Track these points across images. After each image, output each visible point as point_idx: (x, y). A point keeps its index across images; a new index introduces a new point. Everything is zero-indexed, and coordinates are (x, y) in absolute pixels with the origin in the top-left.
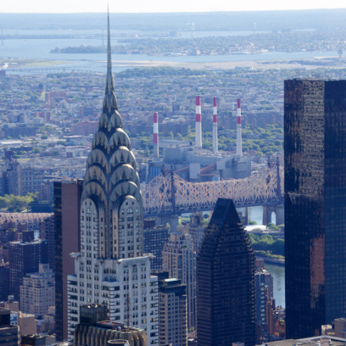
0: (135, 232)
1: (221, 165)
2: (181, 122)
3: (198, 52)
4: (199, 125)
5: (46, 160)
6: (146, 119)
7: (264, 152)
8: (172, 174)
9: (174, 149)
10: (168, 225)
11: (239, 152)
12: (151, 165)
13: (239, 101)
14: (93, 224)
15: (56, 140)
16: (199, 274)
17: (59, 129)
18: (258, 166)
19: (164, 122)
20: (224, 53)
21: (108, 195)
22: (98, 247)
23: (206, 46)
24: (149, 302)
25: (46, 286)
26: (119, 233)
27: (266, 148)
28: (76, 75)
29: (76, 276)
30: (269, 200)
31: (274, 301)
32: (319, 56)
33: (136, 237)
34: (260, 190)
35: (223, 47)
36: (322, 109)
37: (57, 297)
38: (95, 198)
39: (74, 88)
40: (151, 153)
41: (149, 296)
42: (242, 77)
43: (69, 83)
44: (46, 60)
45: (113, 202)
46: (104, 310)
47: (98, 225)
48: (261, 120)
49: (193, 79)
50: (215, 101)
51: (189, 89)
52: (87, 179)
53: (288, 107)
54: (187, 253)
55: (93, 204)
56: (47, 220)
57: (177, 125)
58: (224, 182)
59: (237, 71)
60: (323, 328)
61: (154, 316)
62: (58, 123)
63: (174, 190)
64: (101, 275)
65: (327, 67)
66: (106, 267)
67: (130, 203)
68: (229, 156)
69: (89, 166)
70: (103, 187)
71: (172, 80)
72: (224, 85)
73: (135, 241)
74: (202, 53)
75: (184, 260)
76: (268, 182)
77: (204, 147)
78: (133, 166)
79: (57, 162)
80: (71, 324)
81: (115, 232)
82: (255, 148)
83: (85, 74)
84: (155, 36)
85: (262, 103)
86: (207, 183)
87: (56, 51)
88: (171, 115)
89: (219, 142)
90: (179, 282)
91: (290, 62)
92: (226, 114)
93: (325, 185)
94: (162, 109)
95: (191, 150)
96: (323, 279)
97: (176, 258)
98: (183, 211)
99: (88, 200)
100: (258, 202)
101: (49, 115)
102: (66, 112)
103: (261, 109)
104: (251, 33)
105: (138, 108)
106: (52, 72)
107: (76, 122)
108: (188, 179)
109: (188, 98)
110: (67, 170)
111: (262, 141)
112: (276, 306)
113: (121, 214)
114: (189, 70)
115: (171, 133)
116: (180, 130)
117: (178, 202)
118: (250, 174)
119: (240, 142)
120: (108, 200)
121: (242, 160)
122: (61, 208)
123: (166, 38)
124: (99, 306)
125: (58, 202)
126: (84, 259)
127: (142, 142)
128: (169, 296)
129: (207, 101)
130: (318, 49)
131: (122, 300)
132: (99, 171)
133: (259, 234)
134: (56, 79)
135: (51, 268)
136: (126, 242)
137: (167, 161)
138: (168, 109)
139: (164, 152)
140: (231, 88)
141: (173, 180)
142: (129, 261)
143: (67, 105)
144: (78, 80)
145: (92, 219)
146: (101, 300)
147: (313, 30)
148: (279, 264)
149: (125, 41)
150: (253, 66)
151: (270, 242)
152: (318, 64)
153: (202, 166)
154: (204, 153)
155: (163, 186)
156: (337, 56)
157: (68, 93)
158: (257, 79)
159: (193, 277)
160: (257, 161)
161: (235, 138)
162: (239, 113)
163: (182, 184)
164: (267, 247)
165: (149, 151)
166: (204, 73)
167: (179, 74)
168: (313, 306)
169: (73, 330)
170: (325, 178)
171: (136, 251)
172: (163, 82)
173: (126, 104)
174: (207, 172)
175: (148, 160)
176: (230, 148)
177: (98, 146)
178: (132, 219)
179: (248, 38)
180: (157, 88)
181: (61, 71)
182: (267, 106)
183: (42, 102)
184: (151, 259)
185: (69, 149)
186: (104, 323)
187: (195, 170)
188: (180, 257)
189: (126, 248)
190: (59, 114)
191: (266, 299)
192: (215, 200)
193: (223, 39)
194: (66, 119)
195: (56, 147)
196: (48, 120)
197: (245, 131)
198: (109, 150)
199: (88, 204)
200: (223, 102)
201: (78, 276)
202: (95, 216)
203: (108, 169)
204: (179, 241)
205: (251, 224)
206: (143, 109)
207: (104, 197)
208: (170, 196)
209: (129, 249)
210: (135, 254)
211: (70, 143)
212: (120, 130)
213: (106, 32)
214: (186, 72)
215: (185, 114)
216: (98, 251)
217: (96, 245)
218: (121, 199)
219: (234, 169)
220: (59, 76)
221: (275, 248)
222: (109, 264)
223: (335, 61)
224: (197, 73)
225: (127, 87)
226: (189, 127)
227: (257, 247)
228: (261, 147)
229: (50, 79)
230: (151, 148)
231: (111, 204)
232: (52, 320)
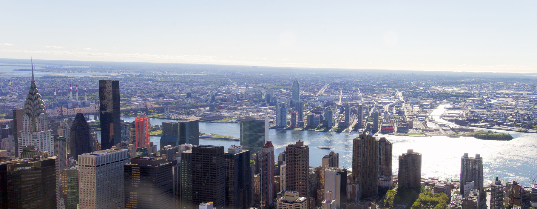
0: (44, 124)
1: (79, 104)
2: (65, 92)
3: (71, 72)
4: (71, 93)
5: (12, 103)
6: (52, 91)
7: (94, 100)
8: (61, 106)
9: (62, 99)
10: (60, 121)
11: (86, 100)
12: (54, 104)
13: (85, 86)
14: (28, 122)
15: (16, 97)
16: (71, 135)
17: (17, 94)
18: (92, 104)
19: (59, 92)
20: (80, 72)
21: (33, 113)
22: (30, 129)
23: (74, 70)
24: (50, 144)
25: (12, 142)
26: (38, 124)
27: (95, 99)
28: (24, 77)
29: (21, 138)
30: (96, 113)
31: (97, 141)
32: (112, 74)
33: (45, 125)
34: (93, 111)
35: (80, 71)
36: (112, 88)
37: (15, 144)
38: (28, 114)
39: (23, 81)
40: (54, 100)
41: (50, 142)
42: (87, 79)
43: (21, 80)
44: (11, 73)
45: (36, 115)
46: (33, 147)
47: (30, 122)
48: (93, 91)
49: (69, 79)
50: (77, 86)
51: (68, 82)
52: (25, 109)
53: (100, 88)
54: (67, 129)
55: (27, 116)
56: (11, 121)
57: (63, 93)
58: (80, 108)
59: (85, 77)
60: (113, 146)
61: (52, 148)
62: (16, 92)
63: (62, 111)
64: (31, 137)
65: (115, 77)
66: (33, 134)
67: (42, 115)
68: (82, 101)
69: (25, 105)
70: (32, 111)
71: (61, 80)
72: (80, 81)
73: (45, 126)
74: (72, 72)
75: (66, 131)
76: (96, 108)
77: (73, 99)
78: (43, 104)
79: (16, 104)
80: (20, 152)
81: (37, 125)
82: (91, 99)
83: (28, 77)
84: (55, 66)
85: (93, 86)
86: (74, 109)
87: (16, 70)
88: (61, 90)
89: (79, 97)
90: (63, 137)
91: (103, 75)
92: (81, 89)
93: (113, 108)
94: (58, 88)
95: (69, 99)
96: (113, 134)
97: (63, 131)
98: (66, 117)
99: (26, 115)
100: (92, 114)
101: (12, 89)
102: (20, 89)
103: (93, 88)
104: (90, 67)
105: (49, 88)
106: (14, 76)
107: (24, 91)
108: (68, 108)
109: (67, 85)
110: (20, 106)
111: (94, 97)
112: (98, 142)
113: (39, 118)
114: (68, 77)
115: (61, 95)
116: (64, 94)
117: (63, 114)
118: (90, 106)
119: (86, 97)
120: (34, 115)
121: (87, 102)
122: (16, 117)
123: (59, 67)
124: (30, 146)
125: (15, 116)
126: (25, 133)
127: (50, 97)
128: (60, 142)
129: (74, 85)
130: (112, 72)
131: (40, 144)
132: (29, 106)
133: (93, 122)
134: (15, 78)
135: (13, 136)
136: (41, 126)
137: (60, 103)
138: (60, 88)
139: (59, 100)
140: (83, 82)
141: (62, 108)
142: (42, 132)
143: (20, 87)
144: (25, 79)
145: (27, 120)
146: (32, 144)
147: (110, 67)
148: (99, 131)
149: (43, 68)
150: (90, 76)
151: (97, 124)
152: (112, 76)
153: (72, 104)
154: (73, 100)
155: (58, 110)
156: (118, 74)
157: (21, 83)
158: (92, 80)
159: (69, 136)
160: (92, 102)
161: (84, 96)
162: (85, 89)
163: (65, 109)
164: (96, 126)
165: (53, 100)
166: (73, 78)
167: (64, 78)
168: (110, 141)
169: (20, 154)
170: (113, 107)
171: (45, 129)
172: (57, 80)
173: (44, 86)
174: (74, 106)
175: (53, 102)
176: (83, 99)
177: (29, 98)
178: (43, 120)
179: (88, 68)
180: (56, 82)
181: (17, 76)
182: (96, 87)
183: (9, 85)
184: (51, 131)
185: (21, 100)
186: (33, 151)
187: (70, 105)
188: (64, 130)
189: (41, 129)
190: (17, 89)
191: (95, 140)
192: (76, 113)
193: (80, 68)
194: (20, 91)
195: (16, 99)
196: (12, 91)
197: (88, 94)
198: (33, 100)
199: (26, 116)
200: (80, 86)
201: (22, 137)
202: (29, 119)
203: (33, 105)
204: (64, 126)
205: (90, 120)
206: (50, 88)
207: (32, 114)
208: (61, 113)
209: (42, 128)
210: (45, 130)
211: (21, 98)
212: (38, 94)
213: (31, 65)
214: (67, 77)
215: (66, 89)
216: (30, 130)
217: (29, 128)
218: (39, 114)
219: (84, 105)
220: (16, 78)
221: (98, 126)
222: (34, 133)
223: (117, 76)
224: (70, 78)
225: (44, 81)
226: (68, 93)
227: (92, 126)
228: (93, 98)
229: (13, 78)
230: (54, 99)
231: (34, 116)
232: (14, 151)
